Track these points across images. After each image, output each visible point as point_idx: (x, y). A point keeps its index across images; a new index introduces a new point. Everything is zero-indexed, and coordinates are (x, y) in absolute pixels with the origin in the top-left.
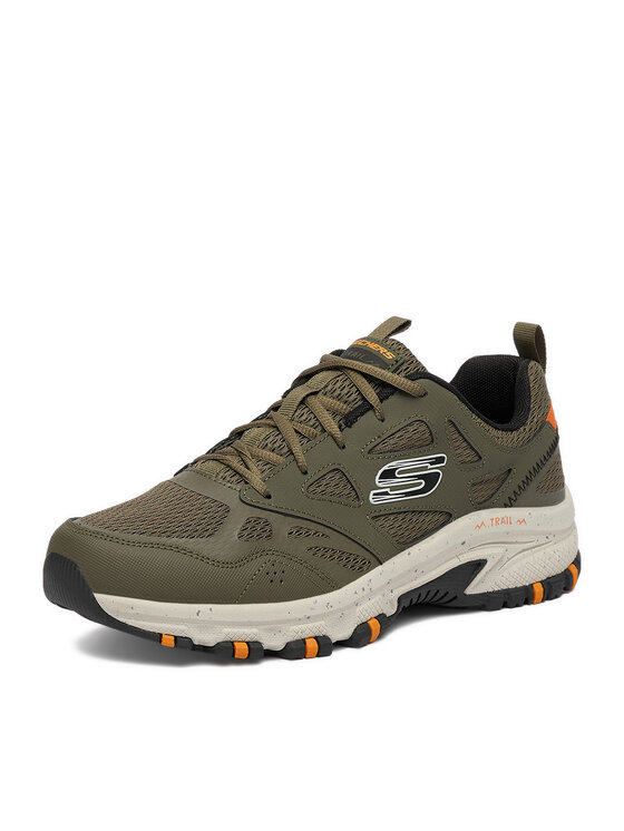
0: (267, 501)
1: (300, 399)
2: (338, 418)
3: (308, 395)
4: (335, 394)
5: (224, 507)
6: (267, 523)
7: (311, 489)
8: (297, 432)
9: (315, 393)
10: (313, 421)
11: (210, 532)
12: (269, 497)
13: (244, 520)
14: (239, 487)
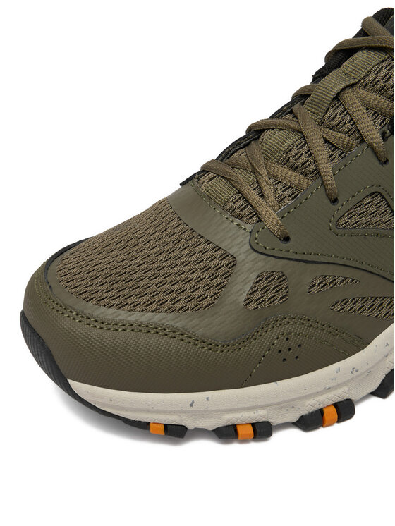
0: (284, 246)
1: (333, 94)
2: (380, 119)
3: (343, 90)
4: (378, 87)
5: (229, 259)
6: (283, 277)
7: (342, 221)
8: (326, 141)
9: (353, 85)
10: (348, 126)
11: (208, 301)
12: (287, 239)
13: (253, 277)
14: (249, 227)
